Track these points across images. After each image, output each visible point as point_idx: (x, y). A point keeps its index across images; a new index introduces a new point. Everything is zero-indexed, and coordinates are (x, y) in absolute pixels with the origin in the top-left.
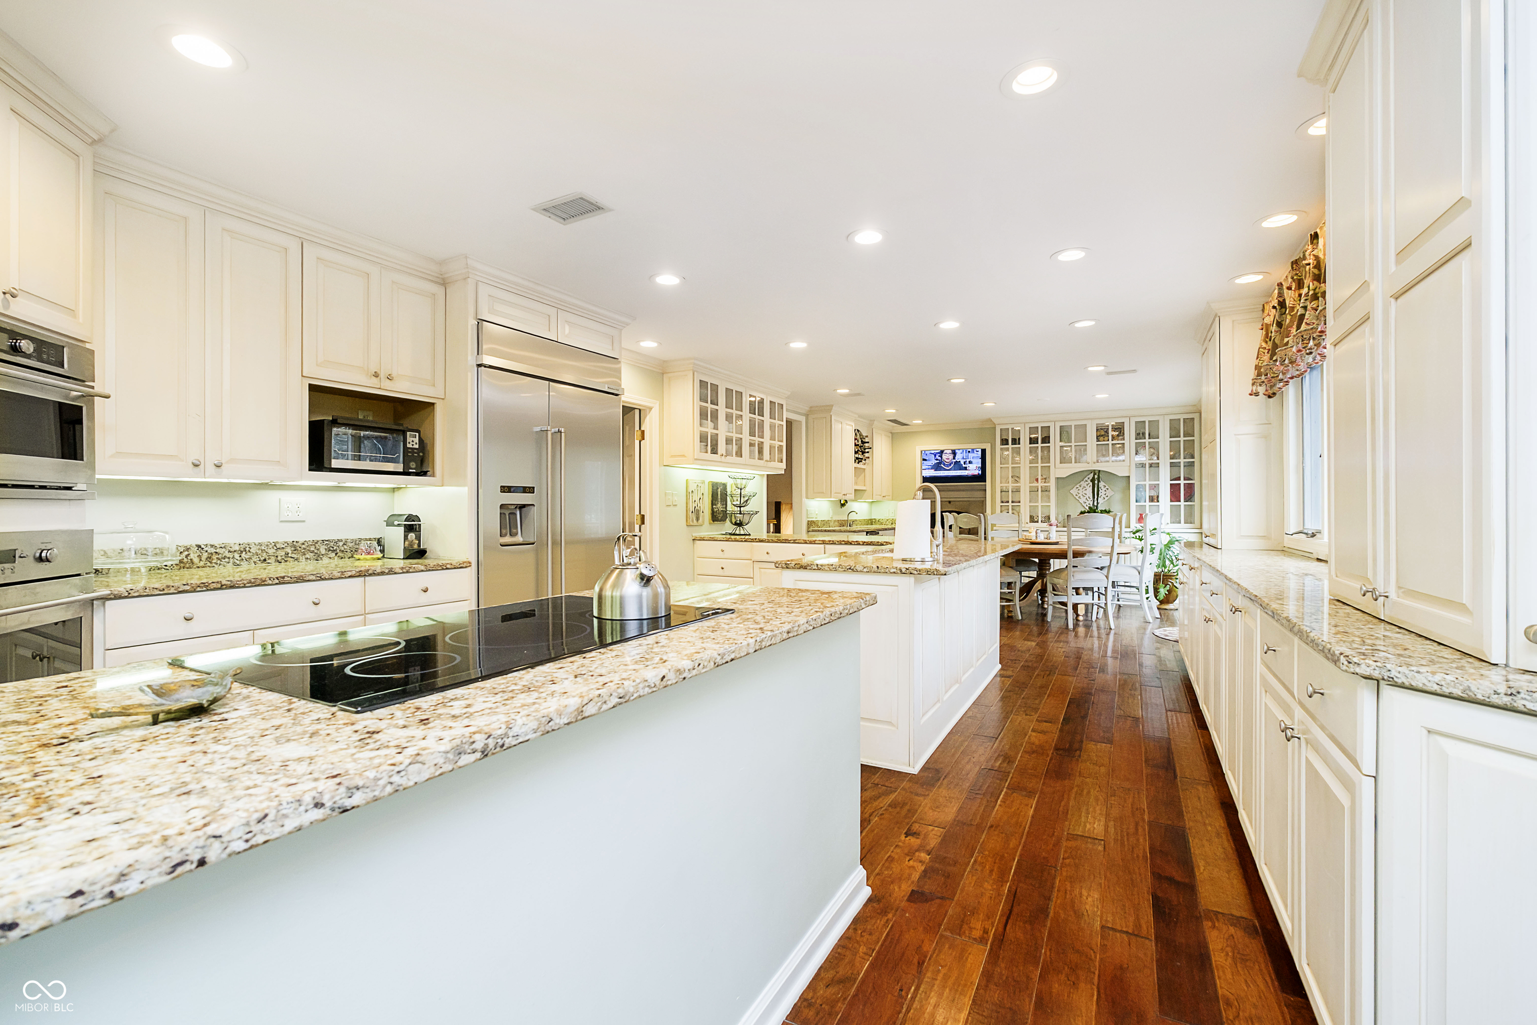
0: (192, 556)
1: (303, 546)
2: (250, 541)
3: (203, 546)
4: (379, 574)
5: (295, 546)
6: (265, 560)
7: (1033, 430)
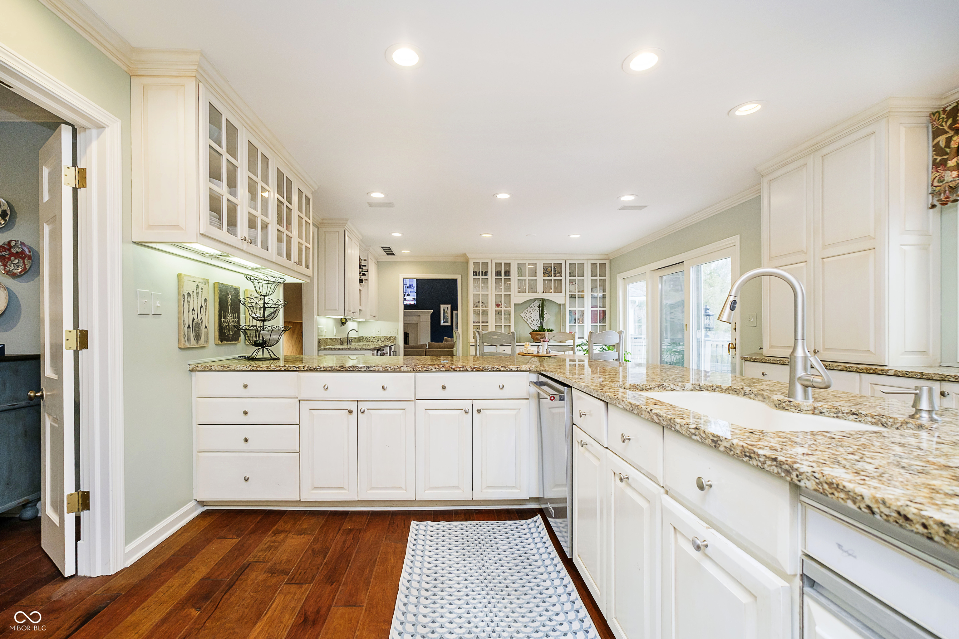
7: (498, 265)
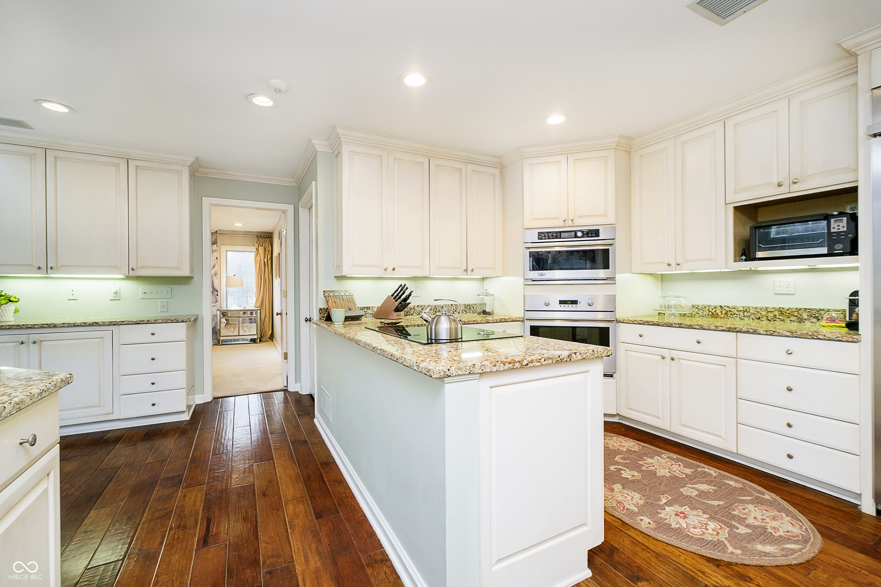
0: (717, 311)
1: (788, 312)
2: (750, 306)
3: (723, 307)
4: (744, 332)
5: (781, 311)
6: (759, 318)
